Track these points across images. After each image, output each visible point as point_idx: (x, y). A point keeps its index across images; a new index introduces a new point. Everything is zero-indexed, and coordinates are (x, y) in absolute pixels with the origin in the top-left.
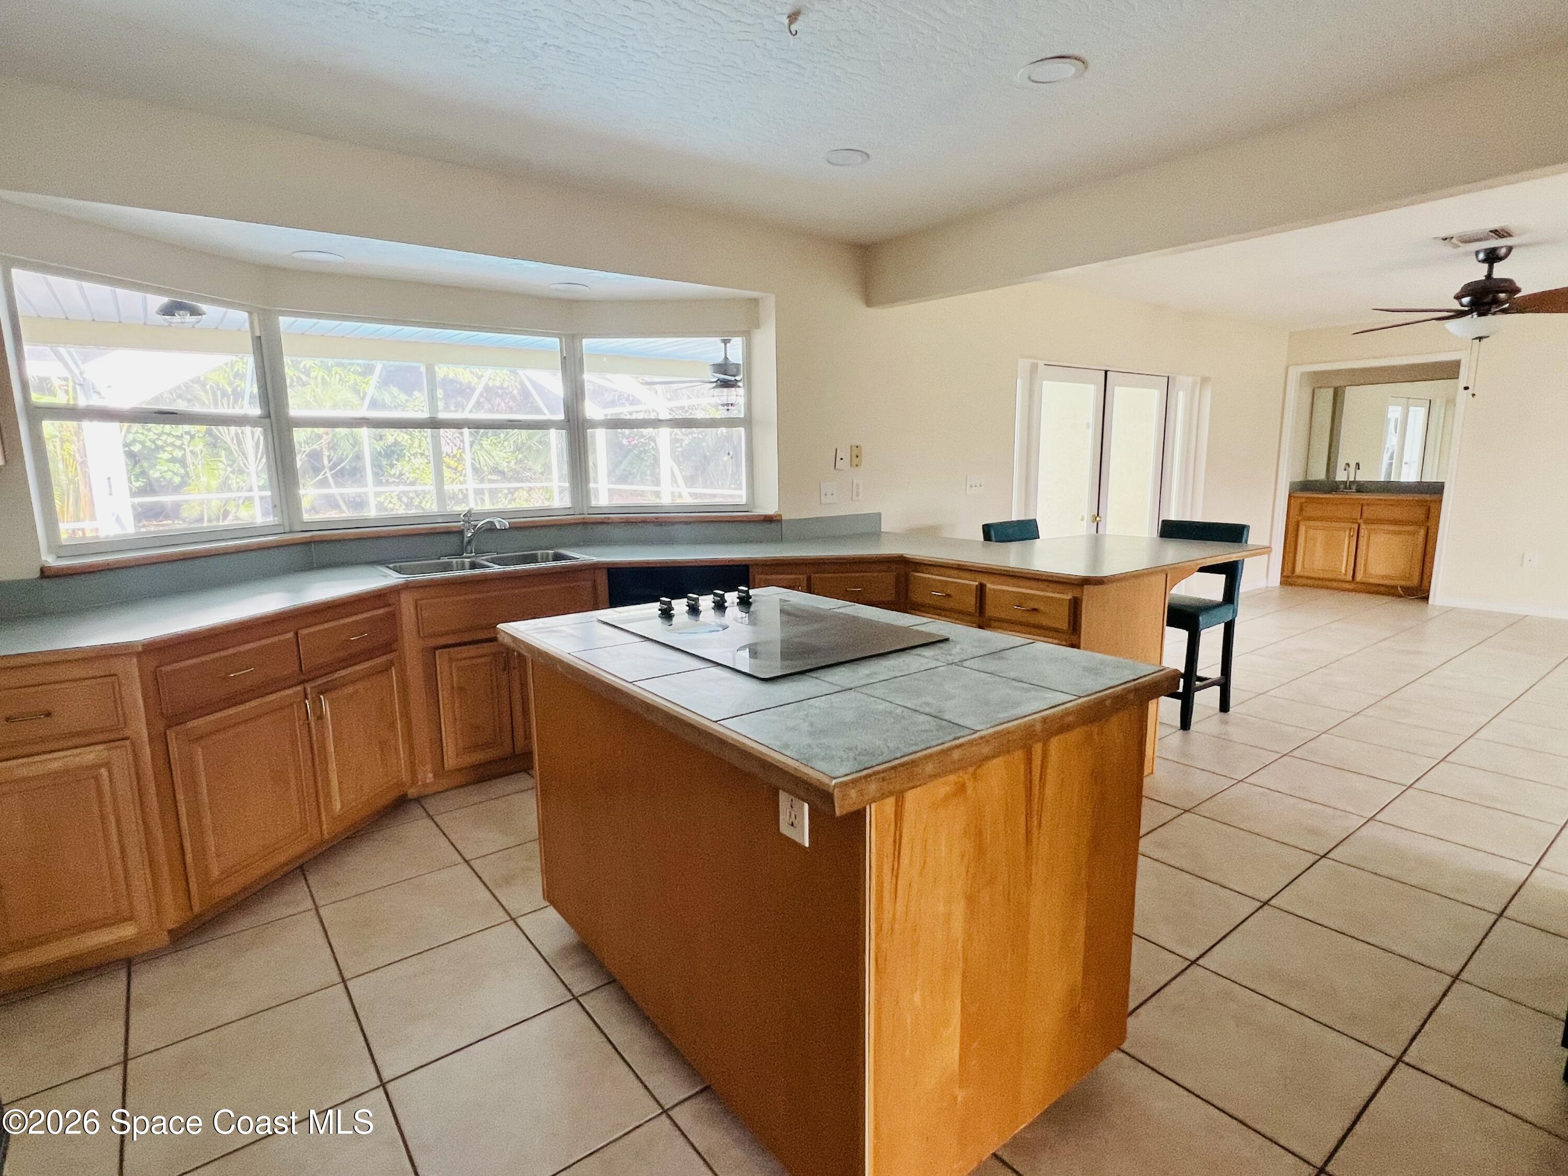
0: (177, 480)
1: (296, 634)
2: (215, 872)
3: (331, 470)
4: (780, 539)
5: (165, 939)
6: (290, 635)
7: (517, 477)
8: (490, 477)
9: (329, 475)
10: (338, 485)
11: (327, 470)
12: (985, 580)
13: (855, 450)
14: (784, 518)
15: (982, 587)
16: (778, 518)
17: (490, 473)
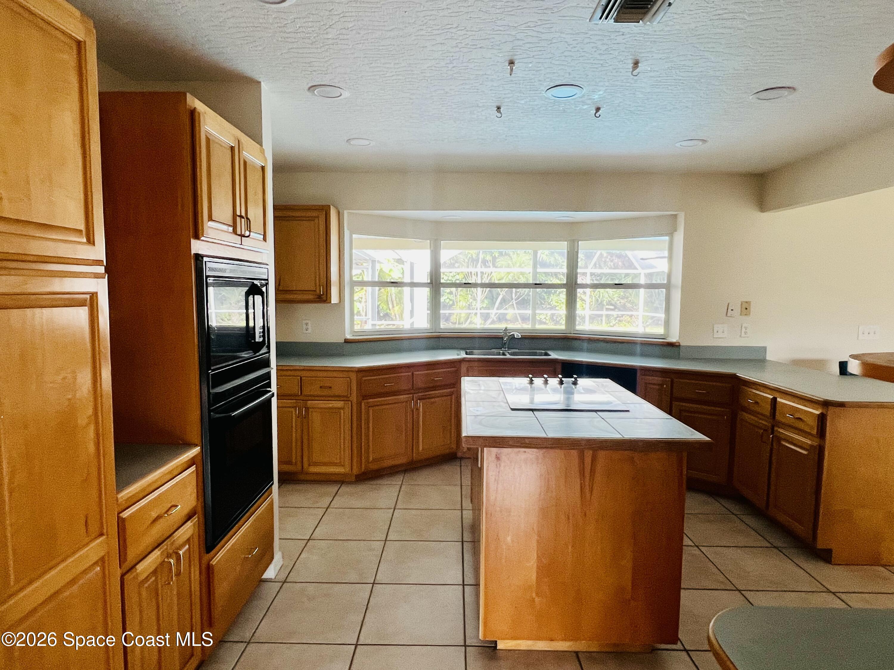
0: (451, 302)
1: (413, 374)
2: (371, 459)
3: (516, 300)
4: (677, 357)
5: (353, 479)
6: (410, 374)
7: (624, 308)
8: (607, 307)
9: (514, 303)
10: (518, 309)
11: (514, 300)
12: (777, 395)
13: (745, 305)
14: (682, 344)
15: (774, 399)
16: (677, 344)
17: (607, 305)
